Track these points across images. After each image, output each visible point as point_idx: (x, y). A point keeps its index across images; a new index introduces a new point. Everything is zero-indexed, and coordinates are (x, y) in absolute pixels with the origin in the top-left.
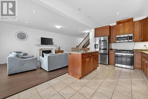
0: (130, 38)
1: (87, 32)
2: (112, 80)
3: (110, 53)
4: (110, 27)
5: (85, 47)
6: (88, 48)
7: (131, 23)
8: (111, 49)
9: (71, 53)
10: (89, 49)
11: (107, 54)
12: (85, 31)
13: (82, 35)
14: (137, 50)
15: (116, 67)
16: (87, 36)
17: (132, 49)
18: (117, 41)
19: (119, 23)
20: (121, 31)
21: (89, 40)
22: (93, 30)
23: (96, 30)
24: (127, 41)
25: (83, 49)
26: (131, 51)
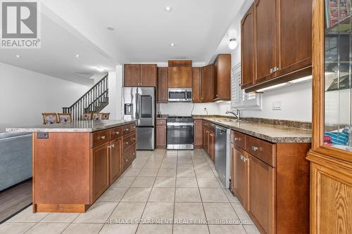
0: (189, 95)
1: (101, 69)
2: (167, 181)
3: (158, 123)
4: (158, 68)
5: (95, 112)
6: (103, 114)
7: (189, 68)
8: (159, 116)
9: (46, 130)
10: (106, 116)
11: (152, 127)
12: (95, 66)
13: (83, 76)
14: (197, 116)
15: (168, 152)
16: (101, 81)
17: (190, 115)
18: (169, 100)
19: (172, 64)
20: (176, 82)
21: (107, 91)
22: (120, 68)
23: (127, 68)
24: (184, 100)
25: (89, 115)
26: (190, 119)
